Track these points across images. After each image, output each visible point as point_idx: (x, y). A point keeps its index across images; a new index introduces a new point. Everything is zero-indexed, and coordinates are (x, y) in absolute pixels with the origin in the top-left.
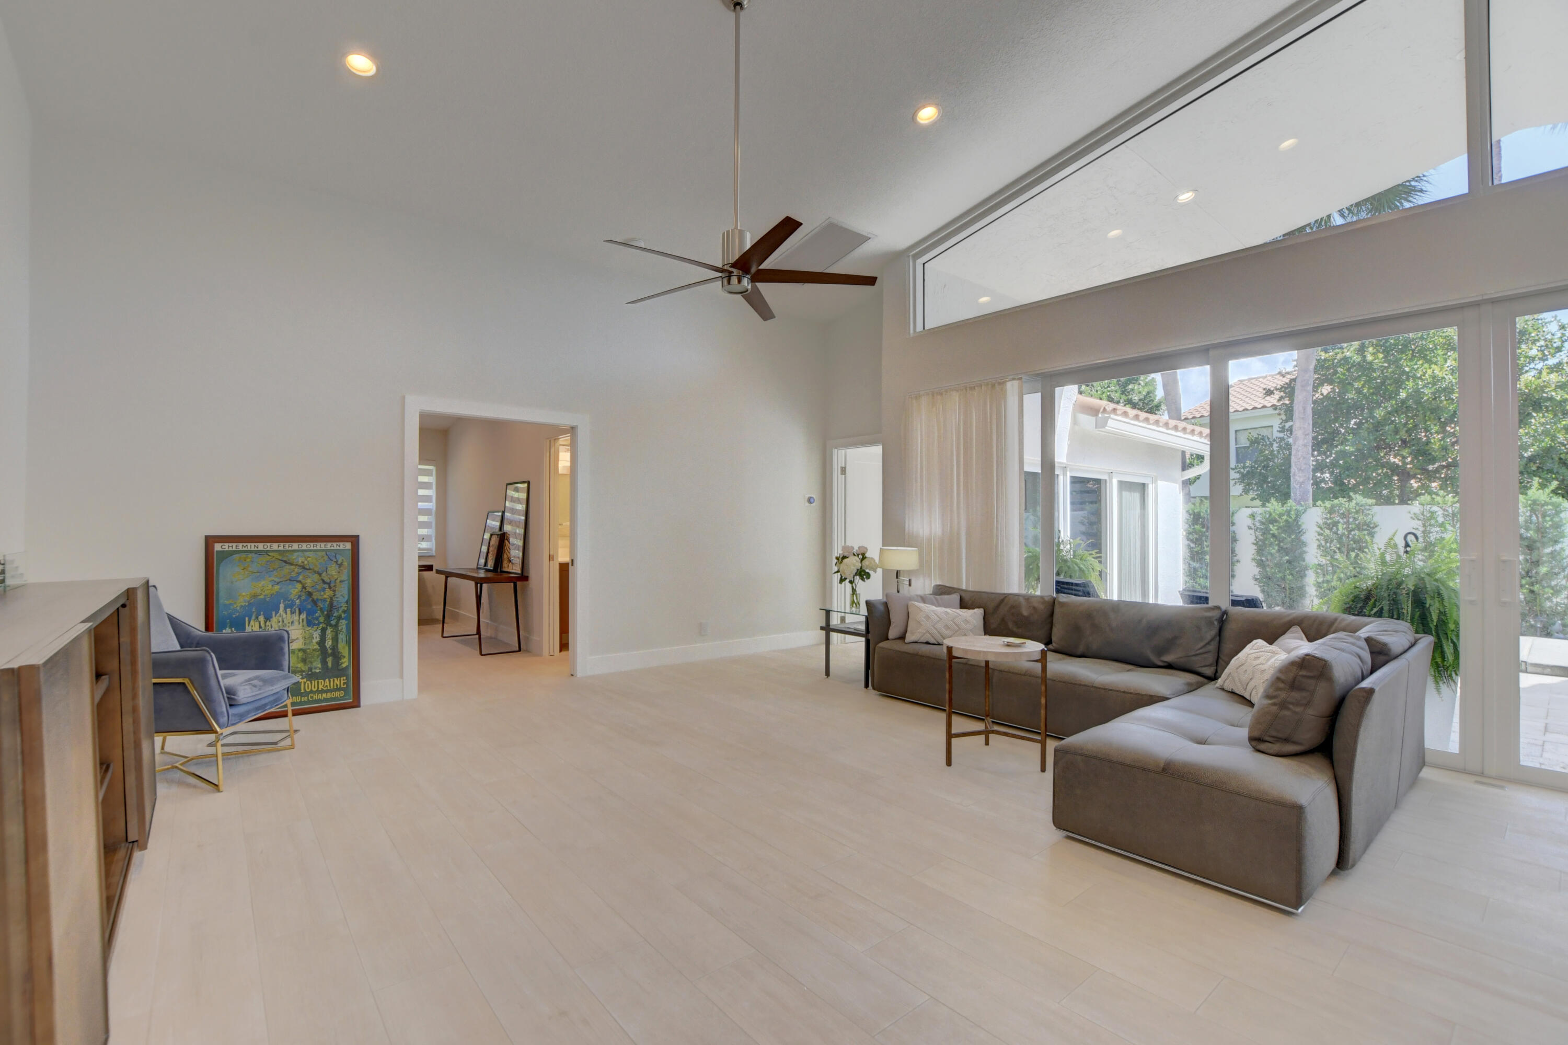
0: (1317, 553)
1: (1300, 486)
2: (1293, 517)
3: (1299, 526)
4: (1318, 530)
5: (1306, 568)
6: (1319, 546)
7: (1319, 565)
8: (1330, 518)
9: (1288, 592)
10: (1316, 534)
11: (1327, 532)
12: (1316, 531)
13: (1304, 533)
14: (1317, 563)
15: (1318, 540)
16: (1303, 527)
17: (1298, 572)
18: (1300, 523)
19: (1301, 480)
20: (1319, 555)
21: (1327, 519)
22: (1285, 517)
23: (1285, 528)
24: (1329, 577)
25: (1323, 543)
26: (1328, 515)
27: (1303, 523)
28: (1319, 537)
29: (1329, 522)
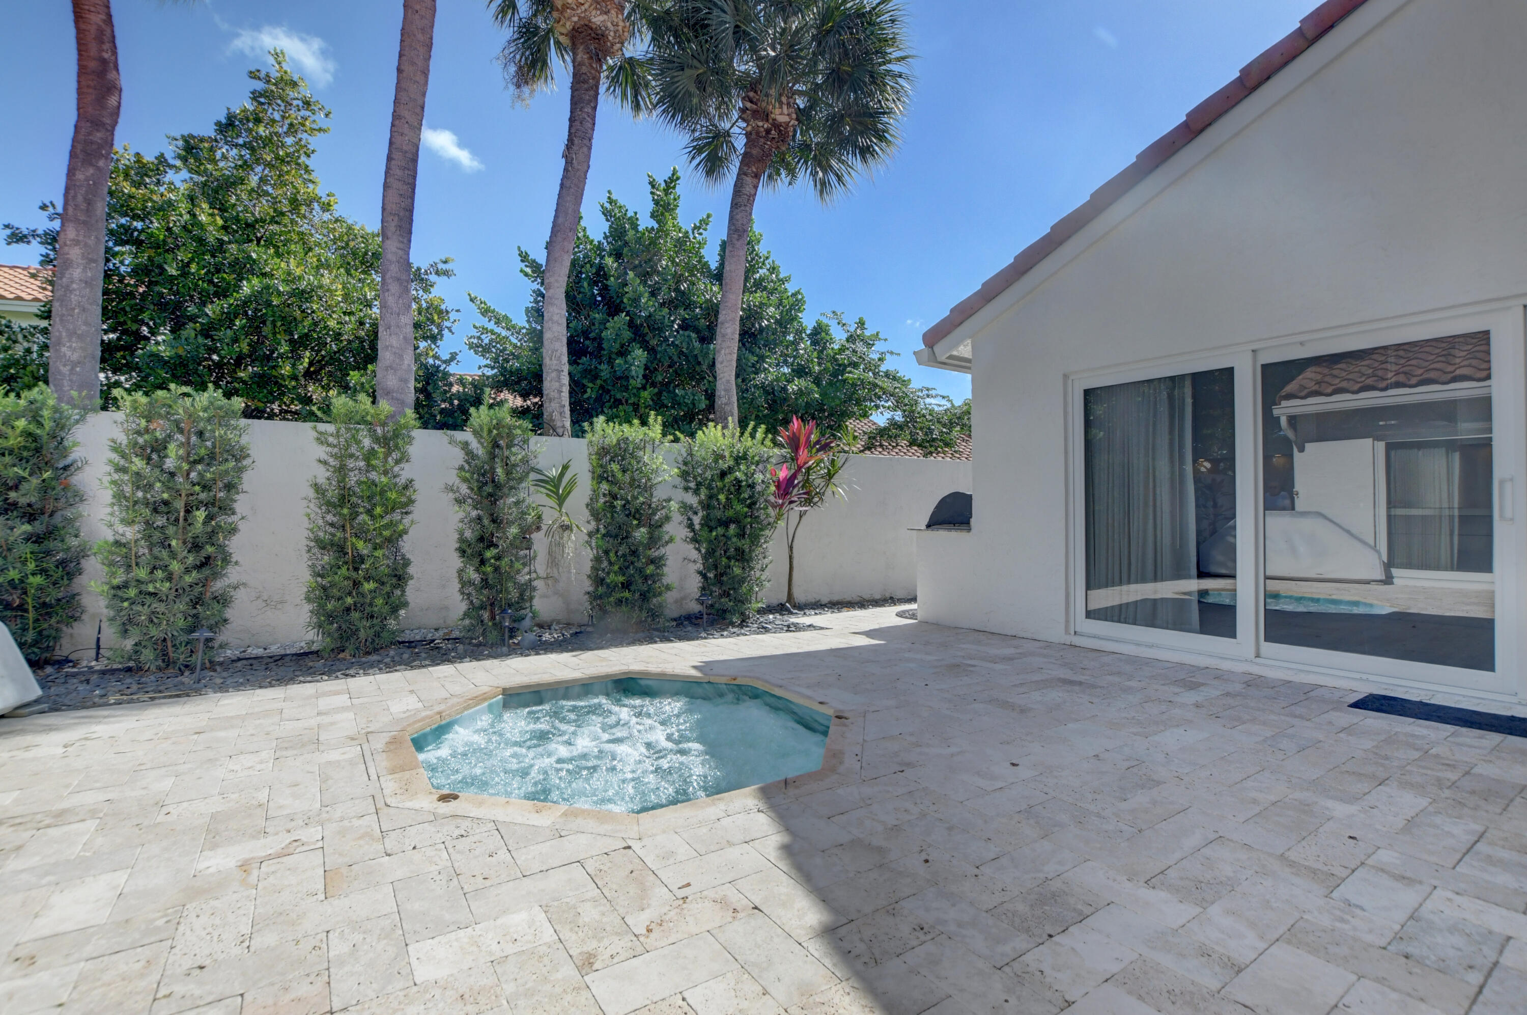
0: (112, 514)
1: (72, 369)
2: (48, 425)
3: (63, 451)
4: (115, 457)
5: (82, 553)
6: (119, 496)
7: (117, 543)
8: (147, 431)
9: (31, 615)
10: (109, 468)
11: (138, 464)
12: (111, 461)
13: (79, 468)
14: (111, 539)
15: (114, 482)
16: (76, 454)
17: (62, 563)
18: (66, 443)
19: (75, 357)
20: (116, 521)
21: (139, 433)
22: (21, 423)
23: (25, 454)
24: (142, 574)
25: (128, 489)
26: (143, 423)
27: (76, 444)
28: (116, 477)
29: (141, 440)
